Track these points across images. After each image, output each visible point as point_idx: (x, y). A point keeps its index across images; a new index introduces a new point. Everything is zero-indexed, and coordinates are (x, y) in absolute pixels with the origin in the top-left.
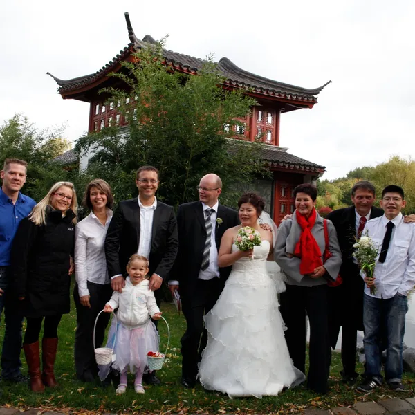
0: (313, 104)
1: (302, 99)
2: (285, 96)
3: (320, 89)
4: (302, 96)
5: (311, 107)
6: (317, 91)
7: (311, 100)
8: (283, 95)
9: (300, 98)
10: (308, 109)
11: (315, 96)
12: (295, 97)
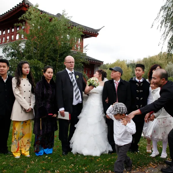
0: (97, 35)
1: (93, 33)
2: (89, 32)
3: (100, 29)
4: (93, 32)
5: (96, 37)
6: (99, 30)
7: (96, 33)
8: (86, 31)
9: (92, 33)
10: (95, 37)
11: (98, 32)
12: (90, 32)
